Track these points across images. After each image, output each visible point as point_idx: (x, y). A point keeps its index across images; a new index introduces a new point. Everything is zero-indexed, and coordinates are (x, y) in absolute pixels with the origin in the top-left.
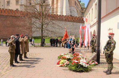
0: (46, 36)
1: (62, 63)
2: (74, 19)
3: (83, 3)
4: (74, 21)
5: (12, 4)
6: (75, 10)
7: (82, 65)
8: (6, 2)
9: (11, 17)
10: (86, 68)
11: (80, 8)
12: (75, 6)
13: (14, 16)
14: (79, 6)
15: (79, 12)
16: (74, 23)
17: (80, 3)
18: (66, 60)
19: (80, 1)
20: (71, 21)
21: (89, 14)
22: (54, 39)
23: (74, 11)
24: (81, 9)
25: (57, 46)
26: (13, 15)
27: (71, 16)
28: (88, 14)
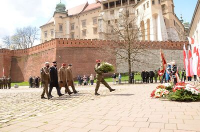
0: (137, 72)
1: (158, 93)
2: (175, 45)
3: (187, 22)
4: (175, 48)
5: (88, 33)
6: (175, 32)
7: (189, 90)
8: (82, 32)
9: (88, 49)
10: (196, 95)
11: (183, 30)
12: (175, 27)
13: (92, 48)
14: (181, 27)
15: (182, 35)
16: (176, 51)
17: (183, 23)
18: (163, 89)
19: (182, 20)
20: (171, 48)
21: (197, 32)
22: (147, 72)
23: (174, 34)
24: (185, 30)
25: (152, 82)
26: (90, 46)
27: (170, 40)
28: (195, 32)
